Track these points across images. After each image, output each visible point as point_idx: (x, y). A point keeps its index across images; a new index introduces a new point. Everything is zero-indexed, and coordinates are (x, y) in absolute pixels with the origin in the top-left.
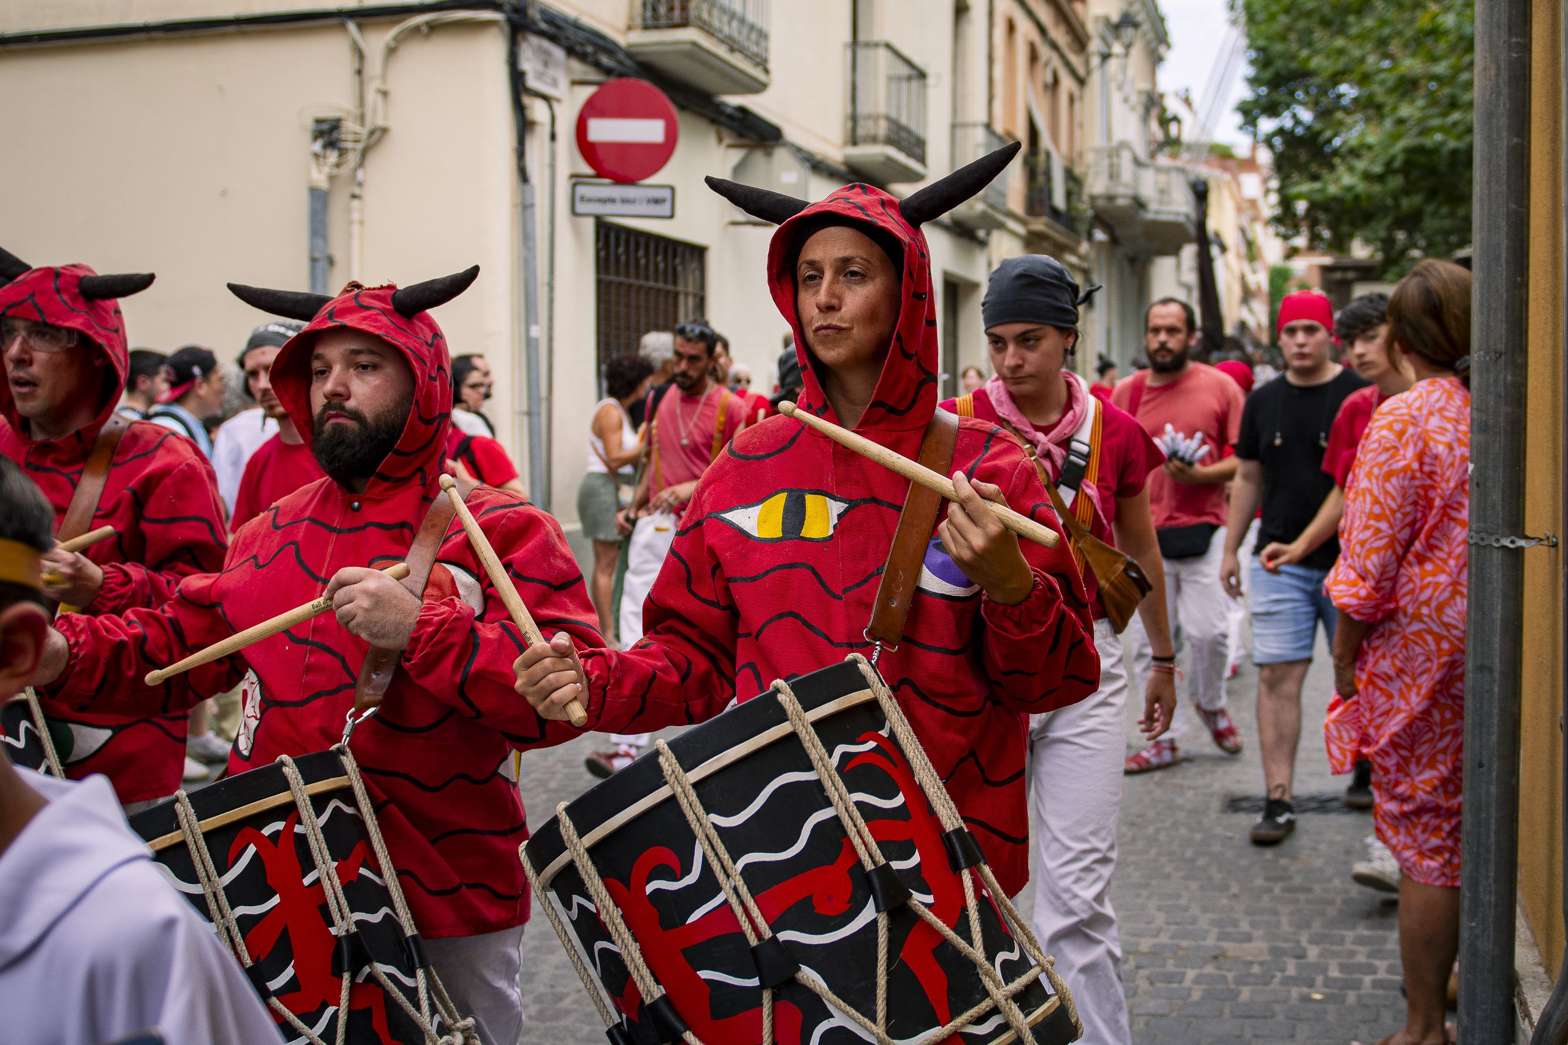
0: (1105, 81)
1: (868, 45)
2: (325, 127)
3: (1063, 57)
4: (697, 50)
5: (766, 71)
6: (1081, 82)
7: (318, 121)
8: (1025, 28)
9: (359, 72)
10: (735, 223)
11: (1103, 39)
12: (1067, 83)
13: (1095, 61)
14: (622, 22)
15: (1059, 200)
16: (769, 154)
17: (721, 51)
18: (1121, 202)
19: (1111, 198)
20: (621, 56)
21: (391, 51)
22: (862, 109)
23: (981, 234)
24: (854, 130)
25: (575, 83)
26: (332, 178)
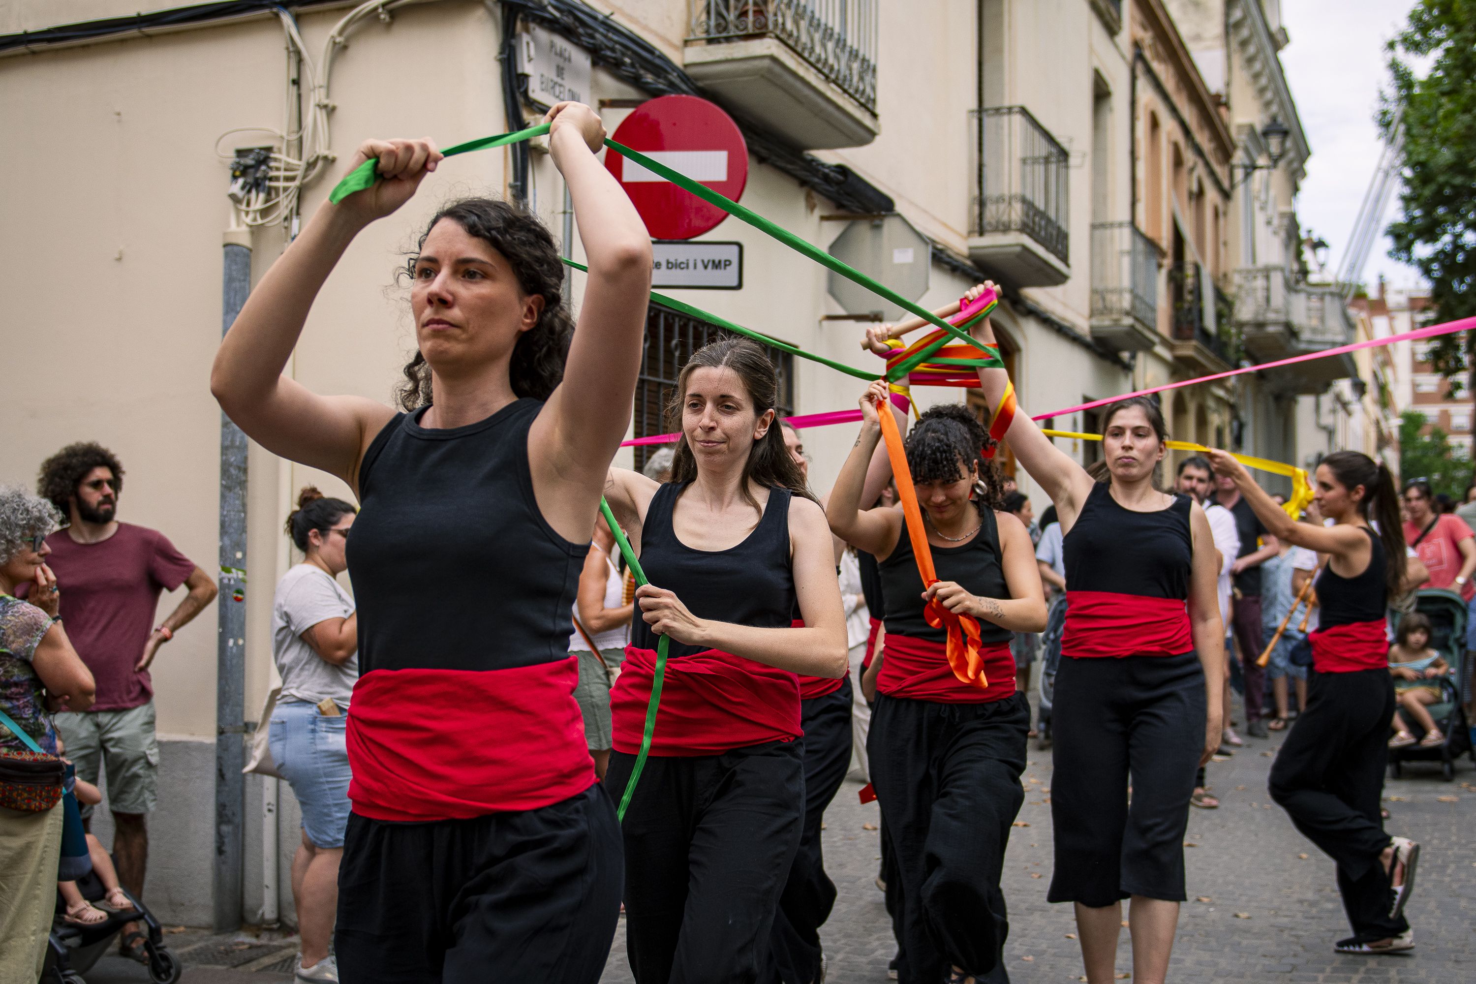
0: (1249, 199)
1: (998, 111)
2: (249, 161)
3: (1207, 164)
4: (777, 69)
5: (874, 116)
6: (1226, 195)
7: (240, 153)
8: (1168, 124)
9: (296, 82)
10: (830, 318)
11: (1247, 151)
12: (1212, 195)
13: (1239, 174)
14: (677, 34)
15: (1210, 323)
16: (877, 227)
17: (811, 76)
18: (1271, 329)
19: (1260, 325)
20: (673, 77)
21: (340, 50)
22: (991, 190)
23: (1125, 355)
24: (981, 215)
25: (603, 104)
26: (256, 231)
